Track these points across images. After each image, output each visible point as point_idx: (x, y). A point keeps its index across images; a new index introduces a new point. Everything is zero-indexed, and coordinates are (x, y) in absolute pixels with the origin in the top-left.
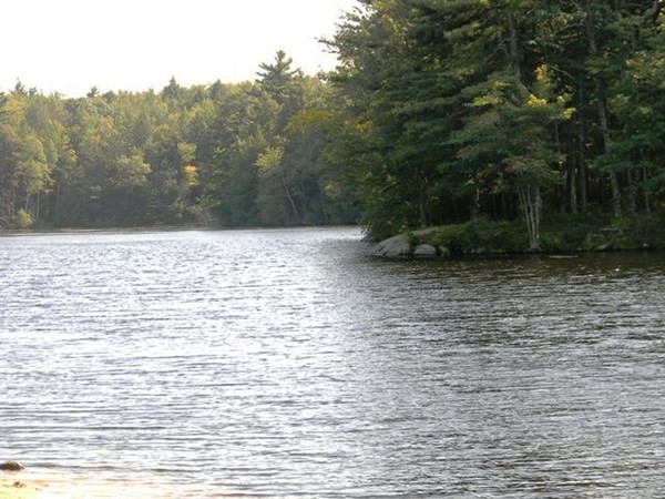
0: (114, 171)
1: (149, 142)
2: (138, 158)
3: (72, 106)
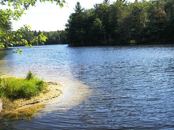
0: (52, 39)
1: (56, 36)
2: (54, 38)
3: (48, 33)
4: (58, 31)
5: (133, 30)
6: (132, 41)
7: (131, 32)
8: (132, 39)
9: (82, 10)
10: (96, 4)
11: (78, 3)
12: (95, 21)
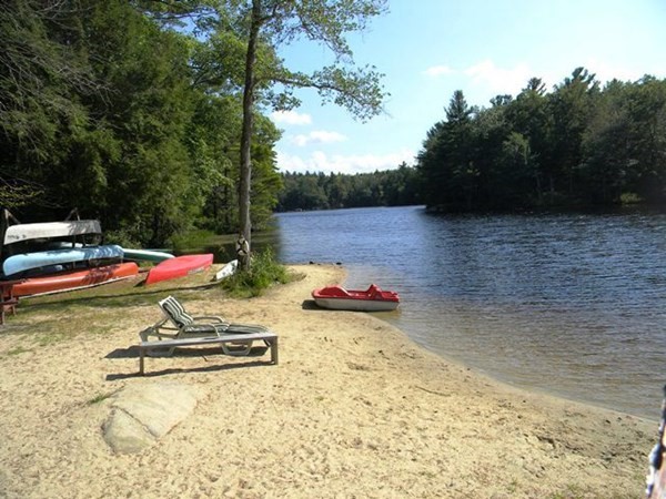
4: (377, 172)
5: (633, 162)
6: (625, 197)
7: (626, 168)
8: (625, 191)
9: (470, 112)
10: (498, 97)
11: (459, 95)
12: (508, 140)
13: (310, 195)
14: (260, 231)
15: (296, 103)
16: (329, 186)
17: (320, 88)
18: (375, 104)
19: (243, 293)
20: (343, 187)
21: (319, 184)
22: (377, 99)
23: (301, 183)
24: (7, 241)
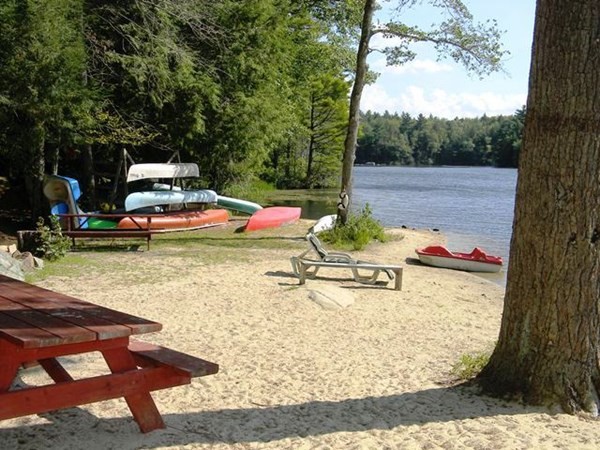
4: (484, 118)
13: (390, 144)
14: (328, 187)
15: (410, 56)
16: (416, 133)
17: (437, 42)
18: (494, 61)
19: (345, 246)
20: (435, 135)
21: (402, 130)
22: (497, 57)
23: (377, 127)
24: (130, 179)
